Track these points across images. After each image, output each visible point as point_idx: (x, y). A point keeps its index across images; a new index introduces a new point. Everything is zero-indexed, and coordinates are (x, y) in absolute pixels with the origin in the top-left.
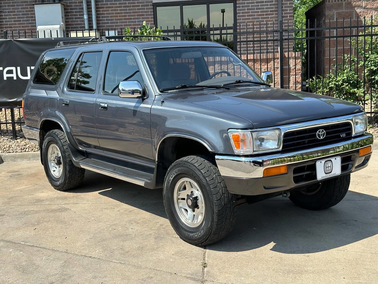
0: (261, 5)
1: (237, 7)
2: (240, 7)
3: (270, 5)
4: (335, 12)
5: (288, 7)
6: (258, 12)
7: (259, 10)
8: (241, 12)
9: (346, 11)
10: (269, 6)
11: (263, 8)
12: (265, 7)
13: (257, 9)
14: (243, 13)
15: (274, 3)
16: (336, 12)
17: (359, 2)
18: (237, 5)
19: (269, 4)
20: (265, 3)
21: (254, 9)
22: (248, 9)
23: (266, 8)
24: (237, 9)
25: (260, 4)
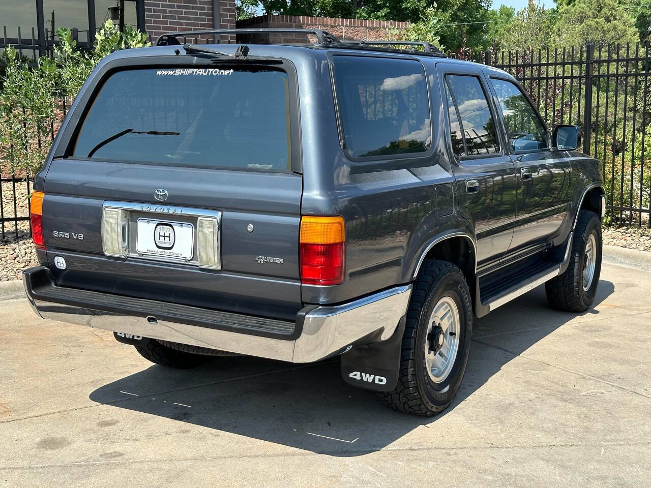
0: (186, 13)
1: (146, 10)
2: (150, 10)
3: (201, 14)
4: (282, 38)
5: (228, 21)
6: (181, 24)
7: (182, 21)
8: (153, 19)
9: (297, 39)
10: (198, 16)
11: (189, 19)
12: (192, 16)
13: (179, 18)
14: (155, 22)
15: (206, 11)
16: (284, 39)
17: (314, 27)
18: (145, 7)
19: (199, 11)
20: (192, 9)
21: (174, 18)
22: (164, 17)
23: (195, 19)
24: (146, 13)
25: (183, 10)
